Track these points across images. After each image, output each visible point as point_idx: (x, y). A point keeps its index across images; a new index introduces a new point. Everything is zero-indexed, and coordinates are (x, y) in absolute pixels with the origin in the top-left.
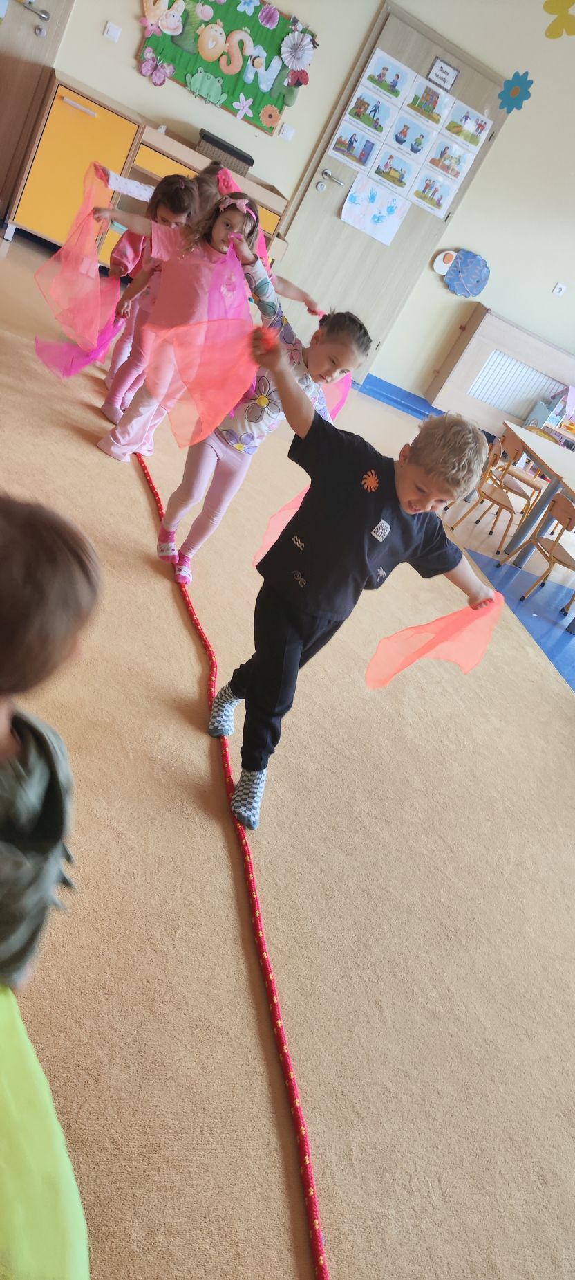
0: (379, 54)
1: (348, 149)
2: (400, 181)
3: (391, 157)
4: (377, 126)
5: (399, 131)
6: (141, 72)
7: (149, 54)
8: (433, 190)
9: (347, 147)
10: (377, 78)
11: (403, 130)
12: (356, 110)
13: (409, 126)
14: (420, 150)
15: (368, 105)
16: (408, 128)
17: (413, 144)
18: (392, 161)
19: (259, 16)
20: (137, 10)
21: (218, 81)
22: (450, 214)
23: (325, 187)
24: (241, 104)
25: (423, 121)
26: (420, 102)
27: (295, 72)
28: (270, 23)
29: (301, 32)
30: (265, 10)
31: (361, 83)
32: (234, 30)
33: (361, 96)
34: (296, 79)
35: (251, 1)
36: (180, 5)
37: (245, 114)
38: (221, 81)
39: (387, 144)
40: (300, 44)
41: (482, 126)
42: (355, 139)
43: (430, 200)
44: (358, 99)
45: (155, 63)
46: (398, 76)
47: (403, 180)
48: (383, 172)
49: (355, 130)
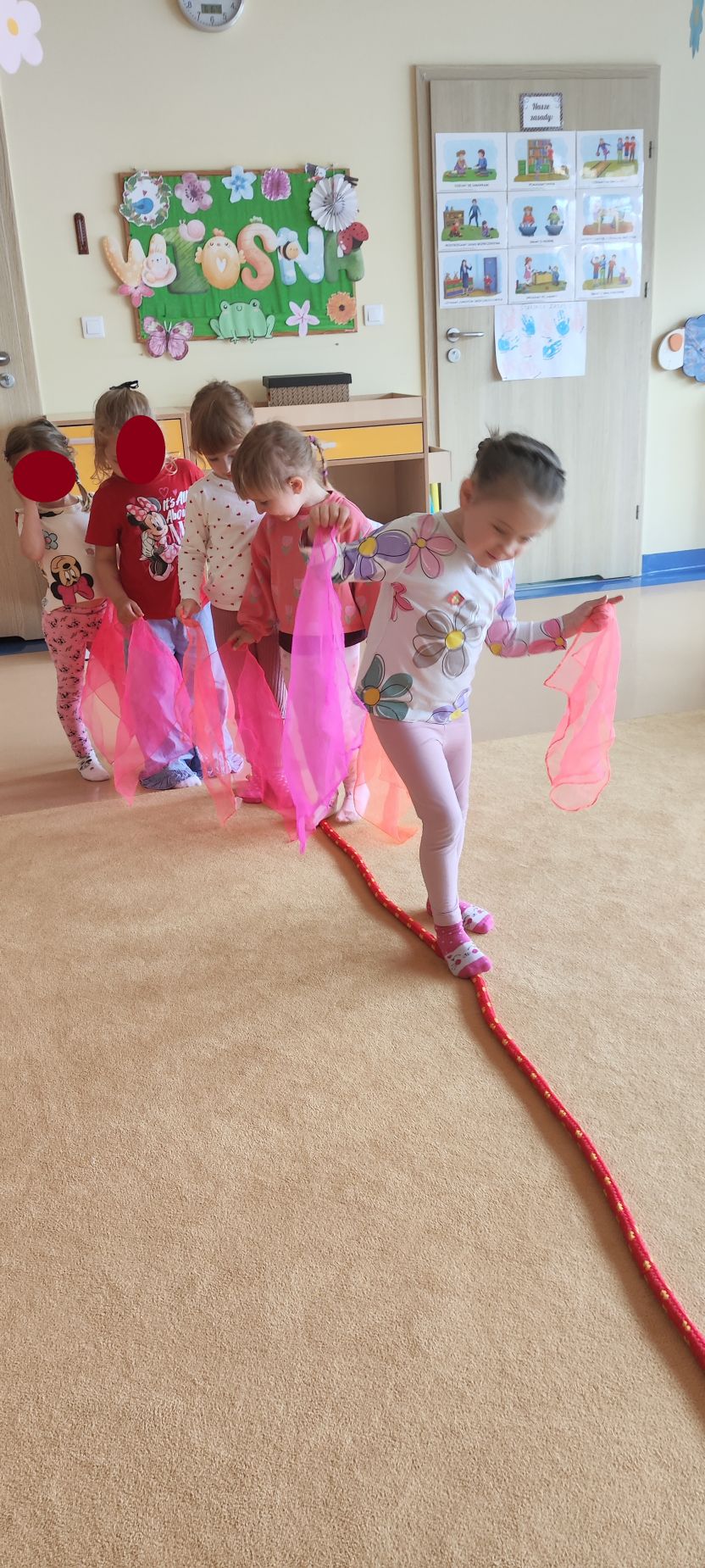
0: (442, 140)
1: (465, 286)
2: (557, 283)
3: (528, 260)
4: (488, 233)
5: (522, 220)
6: (152, 355)
7: (151, 326)
8: (607, 267)
9: (462, 284)
10: (456, 172)
11: (526, 214)
12: (449, 230)
13: (531, 206)
14: (562, 227)
15: (462, 213)
16: (531, 209)
17: (548, 224)
18: (530, 263)
19: (263, 193)
20: (109, 282)
21: (254, 305)
22: (646, 284)
23: (459, 352)
24: (297, 316)
25: (547, 187)
26: (529, 166)
27: (344, 232)
28: (280, 191)
29: (327, 177)
30: (267, 180)
31: (438, 191)
32: (242, 228)
33: (447, 208)
34: (351, 239)
35: (243, 181)
36: (159, 242)
37: (309, 325)
38: (257, 303)
39: (512, 247)
40: (332, 193)
41: (631, 144)
42: (467, 268)
43: (608, 282)
44: (445, 214)
45: (164, 332)
46: (482, 152)
47: (559, 279)
48: (528, 285)
49: (461, 256)
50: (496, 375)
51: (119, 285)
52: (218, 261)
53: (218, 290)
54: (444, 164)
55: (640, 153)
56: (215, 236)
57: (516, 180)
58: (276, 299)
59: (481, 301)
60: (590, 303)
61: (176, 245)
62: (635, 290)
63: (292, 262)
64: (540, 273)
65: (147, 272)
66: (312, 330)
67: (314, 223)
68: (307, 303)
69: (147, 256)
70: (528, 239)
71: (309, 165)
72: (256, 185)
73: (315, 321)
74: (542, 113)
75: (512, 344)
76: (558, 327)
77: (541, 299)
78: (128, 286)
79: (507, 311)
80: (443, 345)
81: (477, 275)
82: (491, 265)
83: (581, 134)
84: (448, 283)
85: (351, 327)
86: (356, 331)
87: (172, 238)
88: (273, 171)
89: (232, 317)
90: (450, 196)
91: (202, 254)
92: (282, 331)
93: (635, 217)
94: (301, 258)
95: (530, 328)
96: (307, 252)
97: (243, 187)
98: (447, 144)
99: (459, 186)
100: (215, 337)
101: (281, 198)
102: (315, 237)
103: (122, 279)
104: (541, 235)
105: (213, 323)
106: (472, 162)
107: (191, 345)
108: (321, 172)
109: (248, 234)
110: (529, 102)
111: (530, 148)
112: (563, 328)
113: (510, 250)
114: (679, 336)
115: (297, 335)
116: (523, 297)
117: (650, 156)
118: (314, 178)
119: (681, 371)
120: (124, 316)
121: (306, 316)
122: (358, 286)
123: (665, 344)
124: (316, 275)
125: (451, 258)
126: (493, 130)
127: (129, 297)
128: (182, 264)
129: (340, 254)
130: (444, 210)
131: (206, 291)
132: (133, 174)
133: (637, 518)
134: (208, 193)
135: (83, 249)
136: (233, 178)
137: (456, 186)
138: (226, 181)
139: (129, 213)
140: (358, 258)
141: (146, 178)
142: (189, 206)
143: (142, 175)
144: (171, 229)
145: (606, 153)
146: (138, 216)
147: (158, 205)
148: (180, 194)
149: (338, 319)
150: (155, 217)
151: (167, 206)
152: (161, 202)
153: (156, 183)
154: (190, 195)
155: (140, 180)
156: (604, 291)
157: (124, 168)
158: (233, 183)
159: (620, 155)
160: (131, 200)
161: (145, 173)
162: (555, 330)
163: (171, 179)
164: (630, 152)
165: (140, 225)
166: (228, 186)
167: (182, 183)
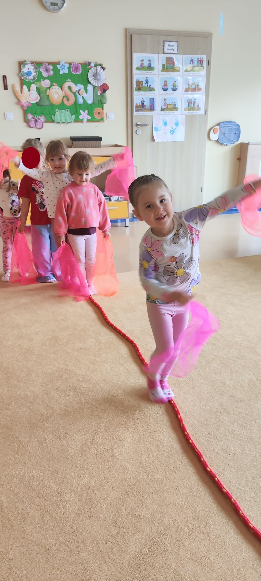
1: (143, 108)
2: (175, 108)
3: (165, 100)
4: (151, 89)
5: (163, 85)
6: (30, 127)
7: (30, 117)
8: (193, 103)
9: (142, 107)
10: (140, 67)
11: (165, 84)
12: (138, 87)
13: (166, 80)
14: (177, 89)
15: (142, 82)
16: (166, 82)
17: (173, 87)
18: (166, 101)
19: (71, 71)
20: (15, 100)
21: (68, 111)
22: (206, 110)
23: (140, 131)
24: (83, 115)
25: (172, 74)
26: (166, 66)
27: (100, 86)
28: (78, 71)
29: (95, 67)
30: (73, 67)
31: (134, 73)
32: (63, 84)
33: (137, 80)
34: (103, 90)
35: (64, 66)
36: (33, 87)
37: (87, 119)
38: (69, 110)
39: (160, 95)
40: (96, 73)
41: (202, 60)
42: (144, 101)
43: (193, 109)
44: (136, 82)
45: (35, 119)
46: (150, 60)
47: (176, 107)
48: (165, 108)
49: (141, 97)
50: (153, 140)
51: (19, 102)
52: (55, 94)
53: (55, 105)
54: (136, 64)
55: (205, 64)
56: (54, 85)
57: (162, 71)
58: (75, 109)
59: (149, 113)
60: (187, 116)
61: (40, 88)
62: (202, 112)
63: (81, 96)
64: (169, 104)
65: (29, 97)
66: (88, 121)
67: (90, 83)
68: (87, 111)
69: (29, 92)
70: (165, 92)
71: (88, 62)
72: (69, 68)
73: (90, 118)
74: (171, 48)
75: (159, 129)
76: (175, 124)
77: (169, 114)
78: (22, 102)
79: (157, 117)
80: (135, 128)
81: (147, 104)
82: (152, 101)
83: (185, 56)
84: (137, 106)
85: (102, 120)
86: (104, 122)
87: (38, 86)
88: (75, 63)
89: (59, 115)
90: (138, 76)
91: (49, 92)
92: (77, 120)
93: (202, 85)
94: (85, 95)
95: (165, 124)
96: (87, 93)
97: (64, 69)
98: (137, 57)
99: (141, 72)
100: (53, 121)
101: (78, 73)
102: (90, 88)
103: (20, 99)
104: (170, 91)
105: (53, 117)
106: (146, 64)
107: (44, 124)
108: (93, 65)
109: (66, 85)
110: (167, 44)
111: (166, 60)
112: (177, 124)
113: (159, 96)
114: (217, 128)
115: (83, 122)
116: (163, 112)
117: (208, 65)
118: (90, 67)
119: (217, 141)
120: (20, 113)
121: (86, 116)
122: (105, 105)
123: (212, 131)
124: (90, 101)
125: (138, 97)
126: (154, 53)
127: (22, 106)
128: (41, 95)
129: (99, 94)
130: (136, 80)
131: (50, 105)
132: (25, 62)
133: (201, 192)
134: (52, 70)
135: (6, 88)
136: (61, 65)
137: (140, 72)
138: (58, 66)
139: (23, 76)
140: (105, 96)
141: (29, 64)
142: (45, 74)
143: (28, 62)
144: (38, 82)
145: (193, 63)
146: (26, 77)
147: (34, 74)
148: (41, 70)
149: (97, 117)
150: (32, 78)
151: (37, 74)
152: (35, 72)
153: (33, 66)
154: (45, 71)
155: (27, 64)
156: (192, 111)
157: (21, 59)
158: (61, 67)
159: (198, 64)
160: (23, 71)
161: (29, 62)
162: (174, 124)
163: (38, 64)
164: (201, 63)
165: (27, 80)
166: (59, 68)
167: (42, 66)
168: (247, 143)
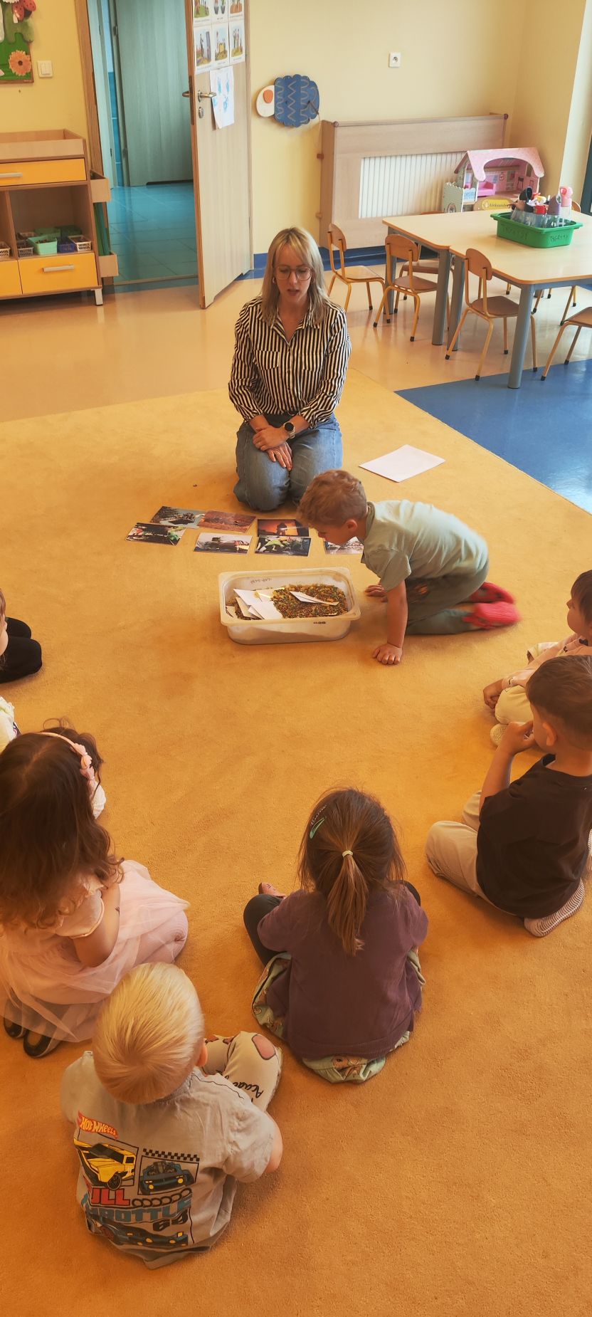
22: (246, 51)
34: (23, 11)
73: (1, 73)
85: (29, 78)
86: (33, 83)
114: (271, 91)
119: (273, 118)
122: (32, 46)
123: (260, 98)
129: (16, 21)
140: (29, 25)
149: (17, 72)
168: (333, 122)
